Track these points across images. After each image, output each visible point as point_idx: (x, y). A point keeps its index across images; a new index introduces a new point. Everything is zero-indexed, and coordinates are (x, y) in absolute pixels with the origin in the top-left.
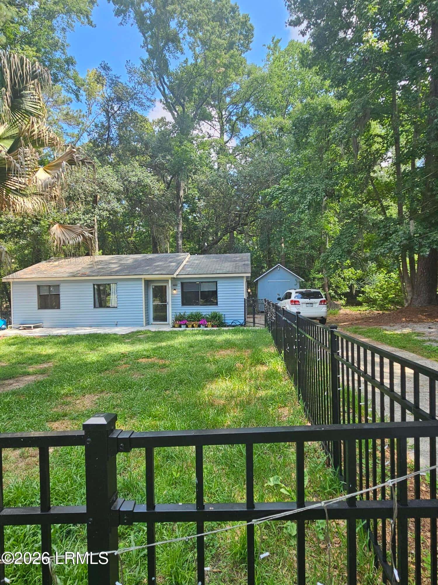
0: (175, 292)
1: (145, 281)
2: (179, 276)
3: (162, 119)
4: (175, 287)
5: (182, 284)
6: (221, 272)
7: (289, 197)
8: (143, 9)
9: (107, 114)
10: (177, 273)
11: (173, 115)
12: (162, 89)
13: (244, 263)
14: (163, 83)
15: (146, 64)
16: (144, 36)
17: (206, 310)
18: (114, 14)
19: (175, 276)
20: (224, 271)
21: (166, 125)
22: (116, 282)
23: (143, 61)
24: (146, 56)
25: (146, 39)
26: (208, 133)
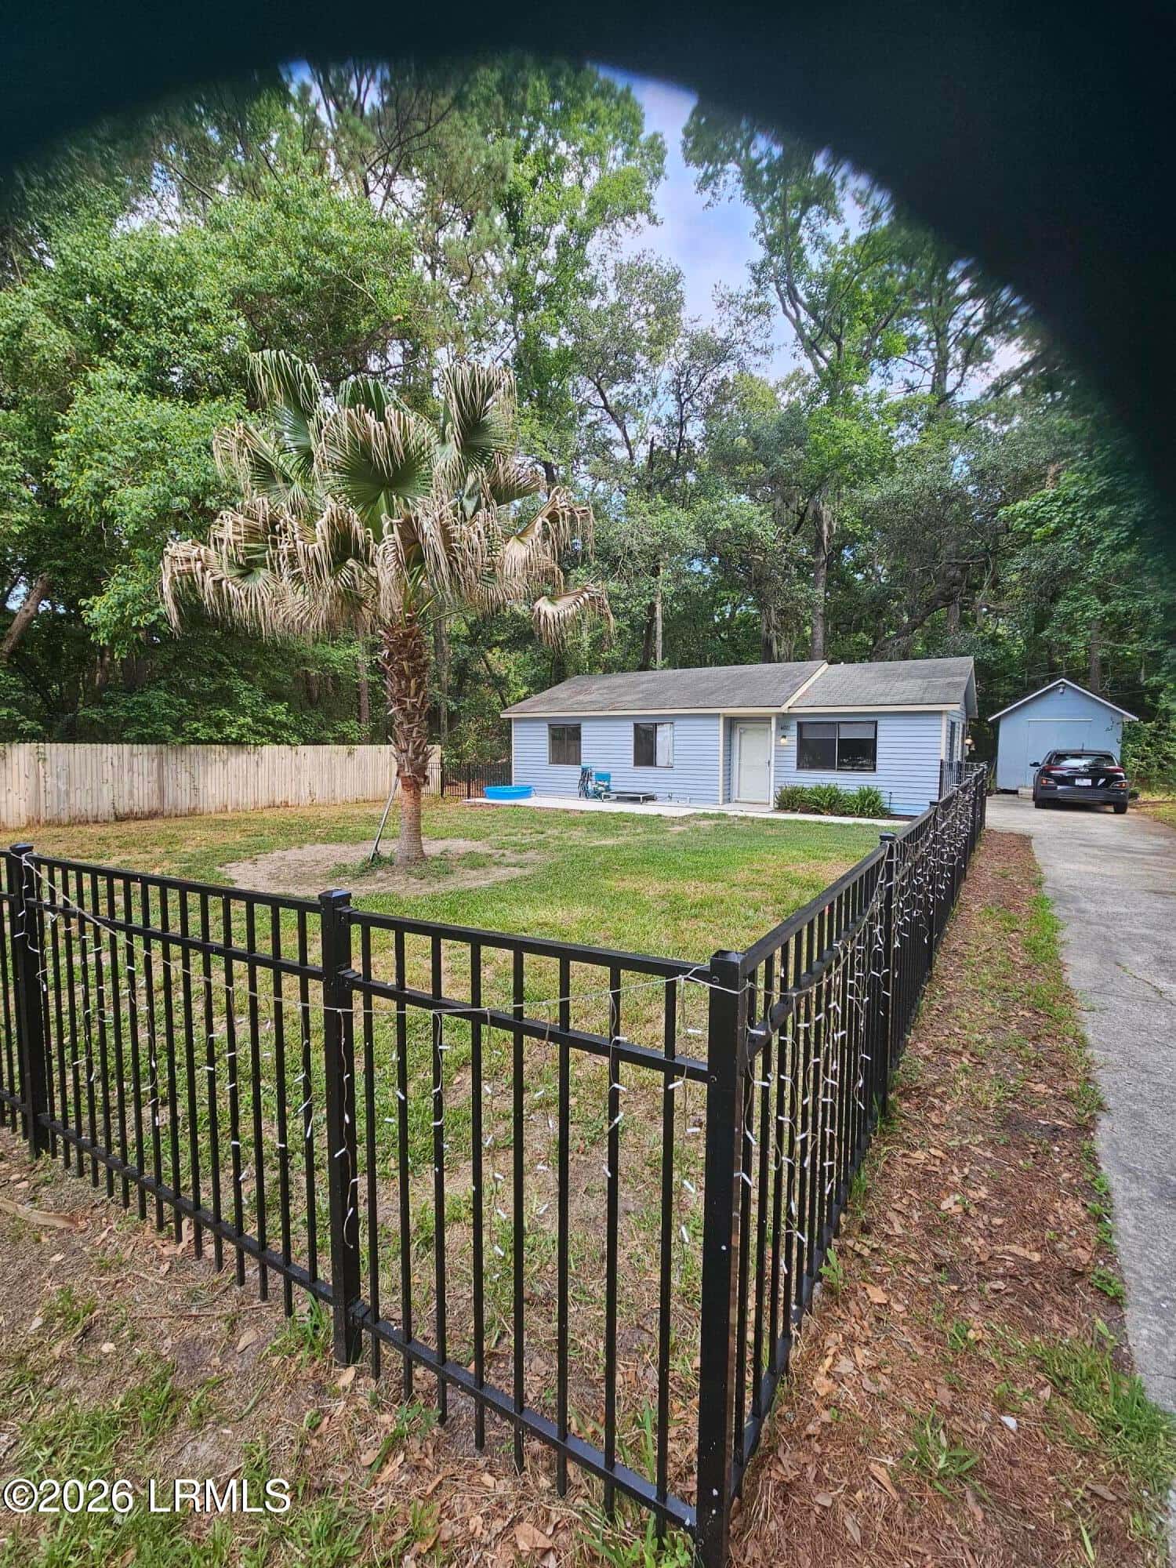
0: (783, 741)
1: (726, 719)
2: (793, 711)
3: (797, 374)
4: (783, 732)
5: (800, 725)
6: (888, 700)
7: (1079, 515)
8: (754, 154)
9: (678, 399)
10: (790, 703)
11: (816, 364)
12: (794, 315)
13: (950, 680)
14: (794, 298)
15: (758, 272)
16: (758, 208)
17: (848, 782)
18: (695, 188)
19: (784, 709)
20: (896, 699)
21: (805, 384)
22: (671, 719)
23: (753, 268)
24: (759, 254)
25: (762, 216)
26: (907, 382)
